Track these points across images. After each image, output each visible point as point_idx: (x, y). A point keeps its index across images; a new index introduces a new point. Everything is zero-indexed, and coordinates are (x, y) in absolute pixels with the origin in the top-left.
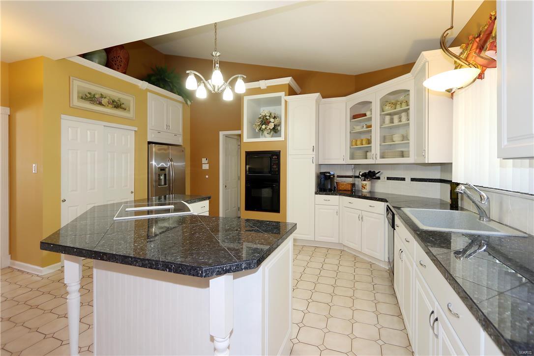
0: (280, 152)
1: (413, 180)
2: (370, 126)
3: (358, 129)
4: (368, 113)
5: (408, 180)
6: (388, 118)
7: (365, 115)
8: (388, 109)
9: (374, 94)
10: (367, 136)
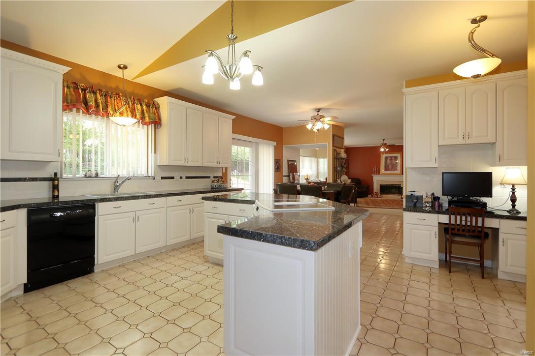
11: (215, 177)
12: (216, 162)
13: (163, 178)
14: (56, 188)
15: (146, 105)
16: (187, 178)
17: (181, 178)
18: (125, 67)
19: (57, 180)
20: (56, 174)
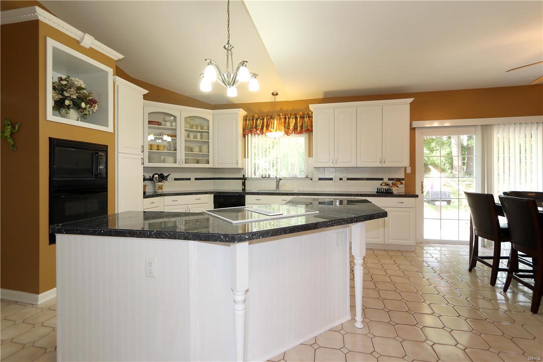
0: (107, 146)
1: (196, 179)
2: (175, 136)
5: (193, 179)
11: (390, 179)
12: (379, 161)
13: (320, 179)
14: (244, 184)
15: (301, 117)
16: (348, 179)
17: (341, 179)
18: (277, 94)
19: (244, 179)
20: (244, 175)
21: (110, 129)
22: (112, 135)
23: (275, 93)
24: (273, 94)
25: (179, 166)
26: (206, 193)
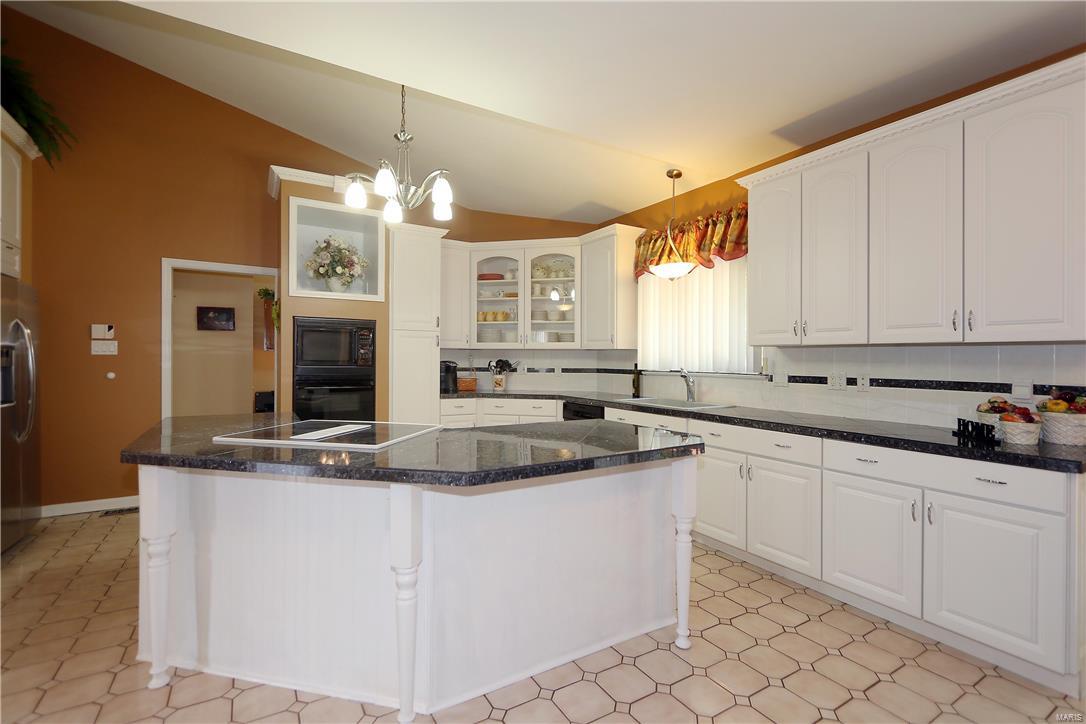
0: (374, 323)
1: (564, 370)
2: (516, 295)
3: (487, 294)
4: (508, 277)
6: (538, 288)
7: (501, 277)
8: (540, 275)
9: (524, 251)
10: (506, 308)
11: (1039, 390)
13: (792, 379)
14: (637, 385)
17: (852, 382)
18: (679, 175)
19: (638, 374)
20: (636, 365)
21: (380, 297)
22: (384, 306)
23: (675, 172)
24: (670, 175)
25: (521, 347)
26: (552, 397)
